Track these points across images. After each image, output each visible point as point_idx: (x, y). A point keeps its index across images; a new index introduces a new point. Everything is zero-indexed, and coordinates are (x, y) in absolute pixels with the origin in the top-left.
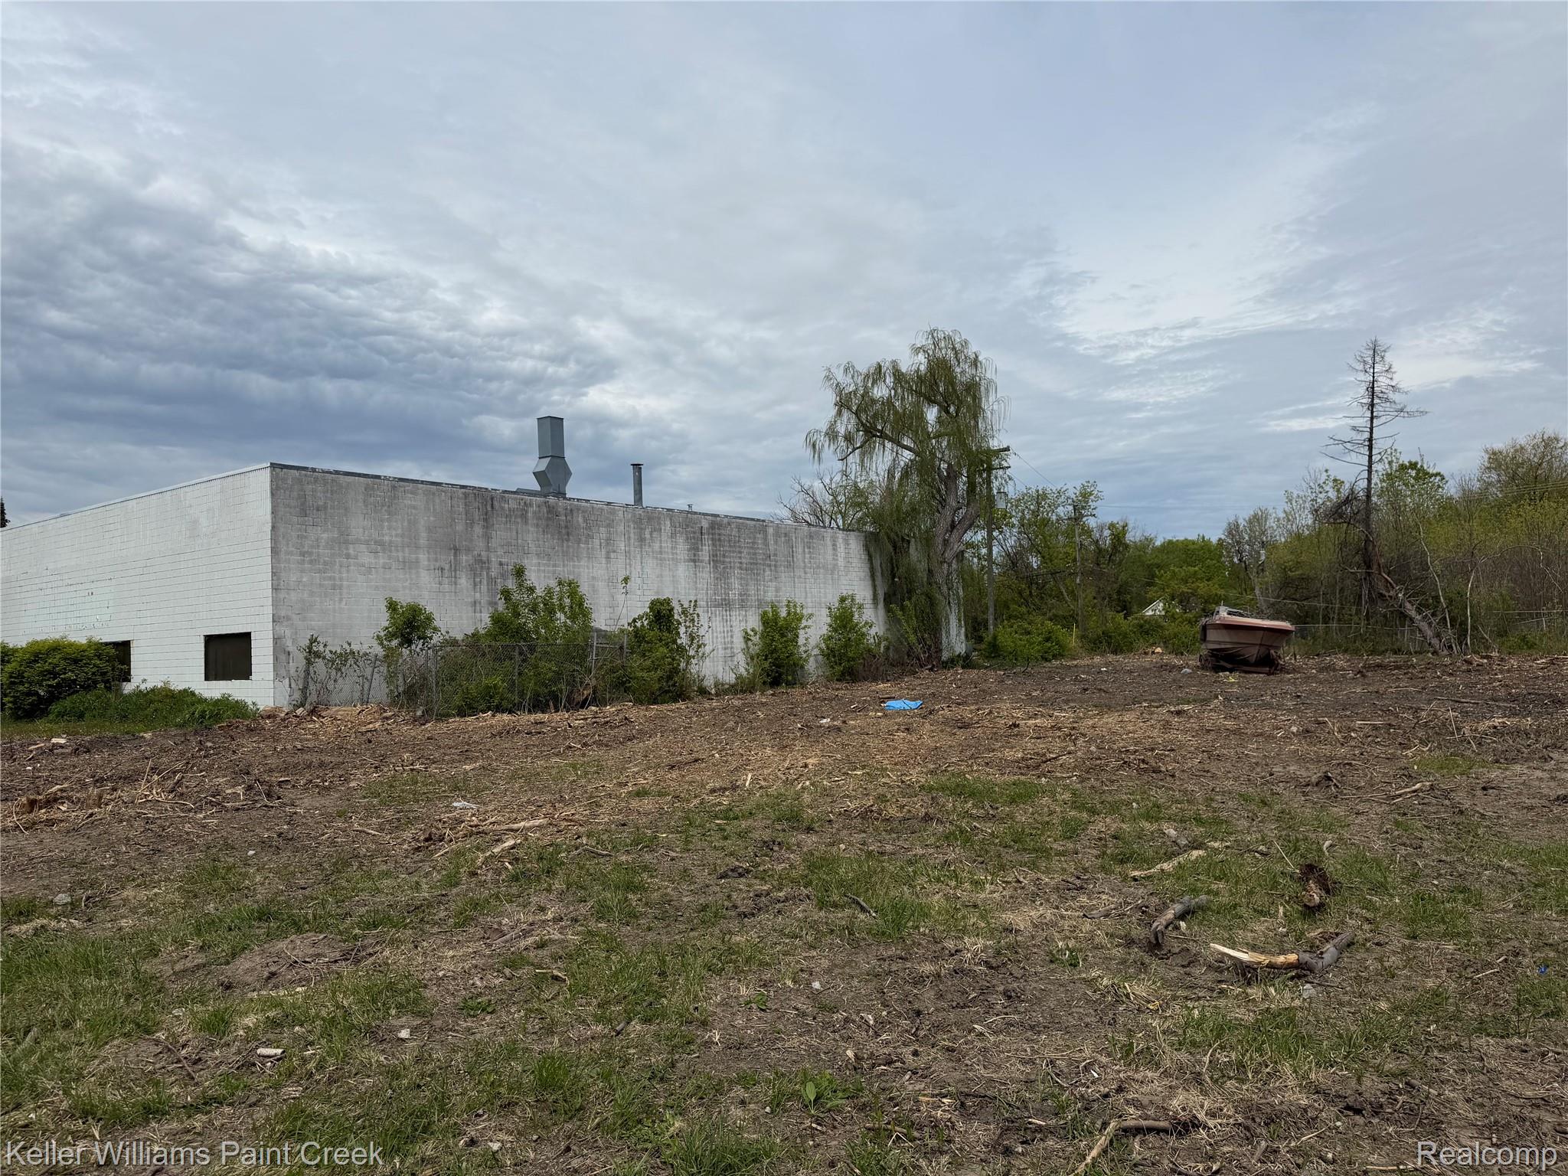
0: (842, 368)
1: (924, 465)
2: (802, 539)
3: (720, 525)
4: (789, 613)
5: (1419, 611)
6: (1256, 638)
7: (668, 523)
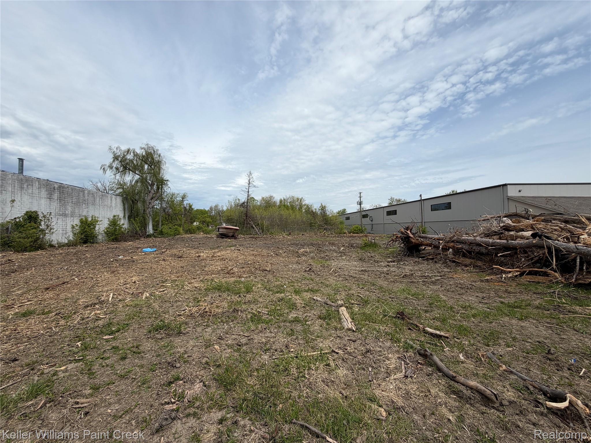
0: (115, 148)
1: (143, 180)
2: (99, 196)
3: (63, 187)
4: (92, 220)
5: (255, 226)
6: (232, 231)
7: (37, 183)
